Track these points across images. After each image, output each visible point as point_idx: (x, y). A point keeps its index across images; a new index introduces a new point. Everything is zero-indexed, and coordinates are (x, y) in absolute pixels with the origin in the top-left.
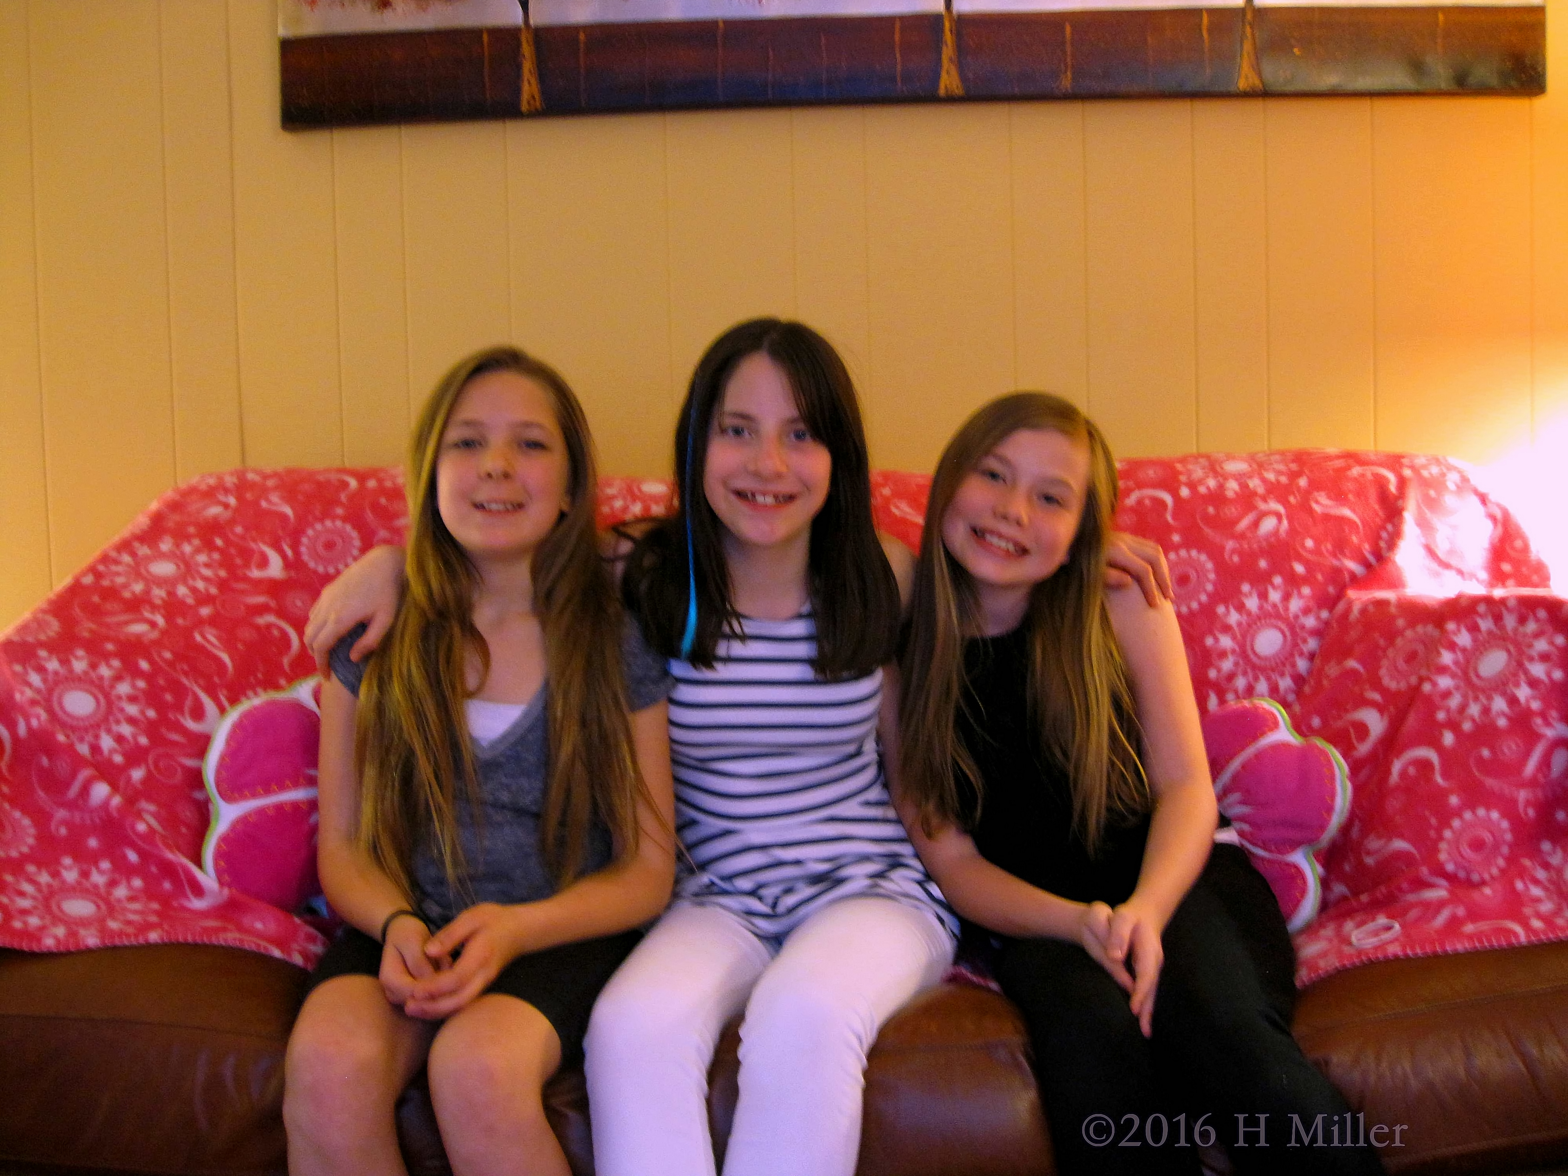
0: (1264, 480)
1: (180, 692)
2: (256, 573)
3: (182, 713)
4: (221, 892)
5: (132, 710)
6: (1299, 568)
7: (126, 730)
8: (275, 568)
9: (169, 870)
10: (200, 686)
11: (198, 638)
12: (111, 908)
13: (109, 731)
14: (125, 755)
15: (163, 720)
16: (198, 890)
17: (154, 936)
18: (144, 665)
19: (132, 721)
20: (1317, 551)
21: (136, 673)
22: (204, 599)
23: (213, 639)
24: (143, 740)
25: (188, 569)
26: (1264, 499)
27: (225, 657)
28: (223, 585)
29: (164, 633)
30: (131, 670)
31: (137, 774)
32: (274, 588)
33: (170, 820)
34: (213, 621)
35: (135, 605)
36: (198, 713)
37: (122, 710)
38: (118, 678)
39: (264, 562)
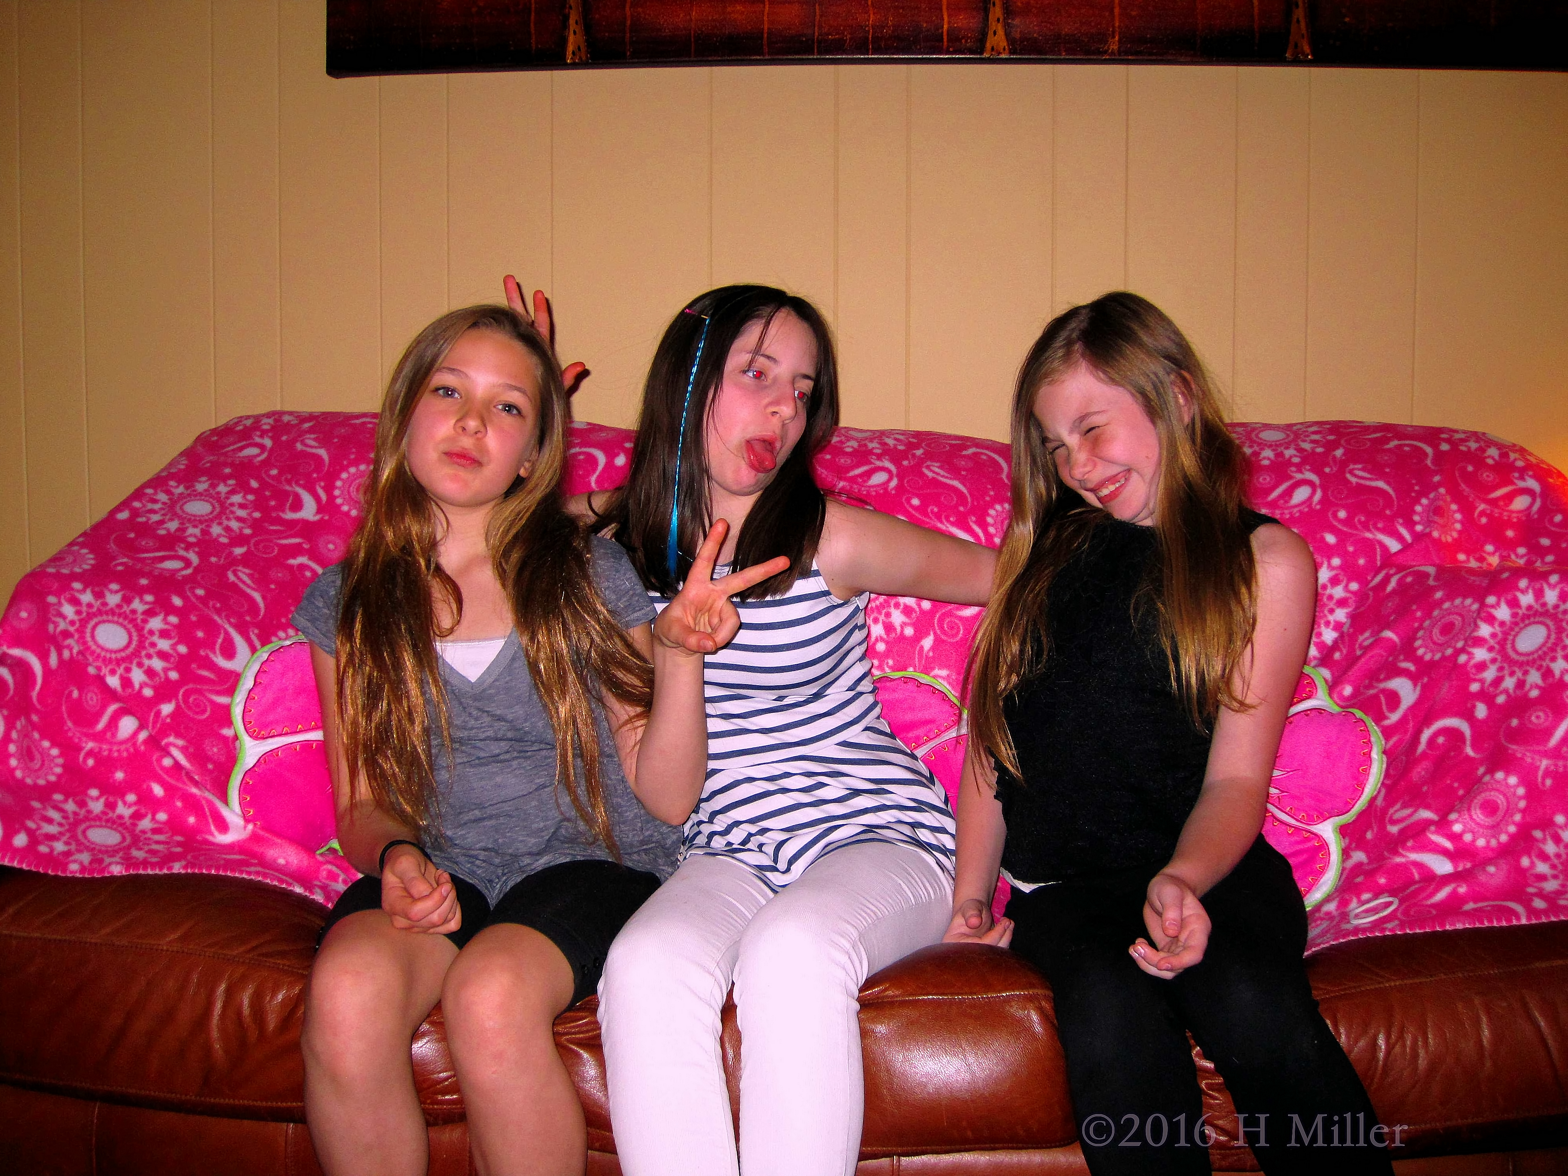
0: (1300, 450)
1: (213, 629)
2: (289, 515)
3: (213, 650)
4: (245, 827)
5: (164, 645)
6: (1331, 539)
7: (157, 664)
8: (309, 511)
9: (194, 805)
10: (230, 623)
11: (232, 577)
12: (136, 841)
13: (140, 665)
14: (155, 688)
15: (193, 656)
16: (223, 826)
17: (177, 868)
18: (177, 601)
19: (163, 655)
20: (1348, 522)
21: (170, 609)
22: (238, 539)
23: (245, 578)
24: (174, 675)
25: (223, 510)
26: (1299, 468)
27: (257, 596)
28: (256, 525)
29: (197, 570)
30: (163, 606)
31: (167, 709)
32: (306, 529)
33: (198, 756)
34: (245, 560)
35: (170, 542)
36: (229, 652)
37: (153, 645)
38: (150, 613)
39: (297, 505)
